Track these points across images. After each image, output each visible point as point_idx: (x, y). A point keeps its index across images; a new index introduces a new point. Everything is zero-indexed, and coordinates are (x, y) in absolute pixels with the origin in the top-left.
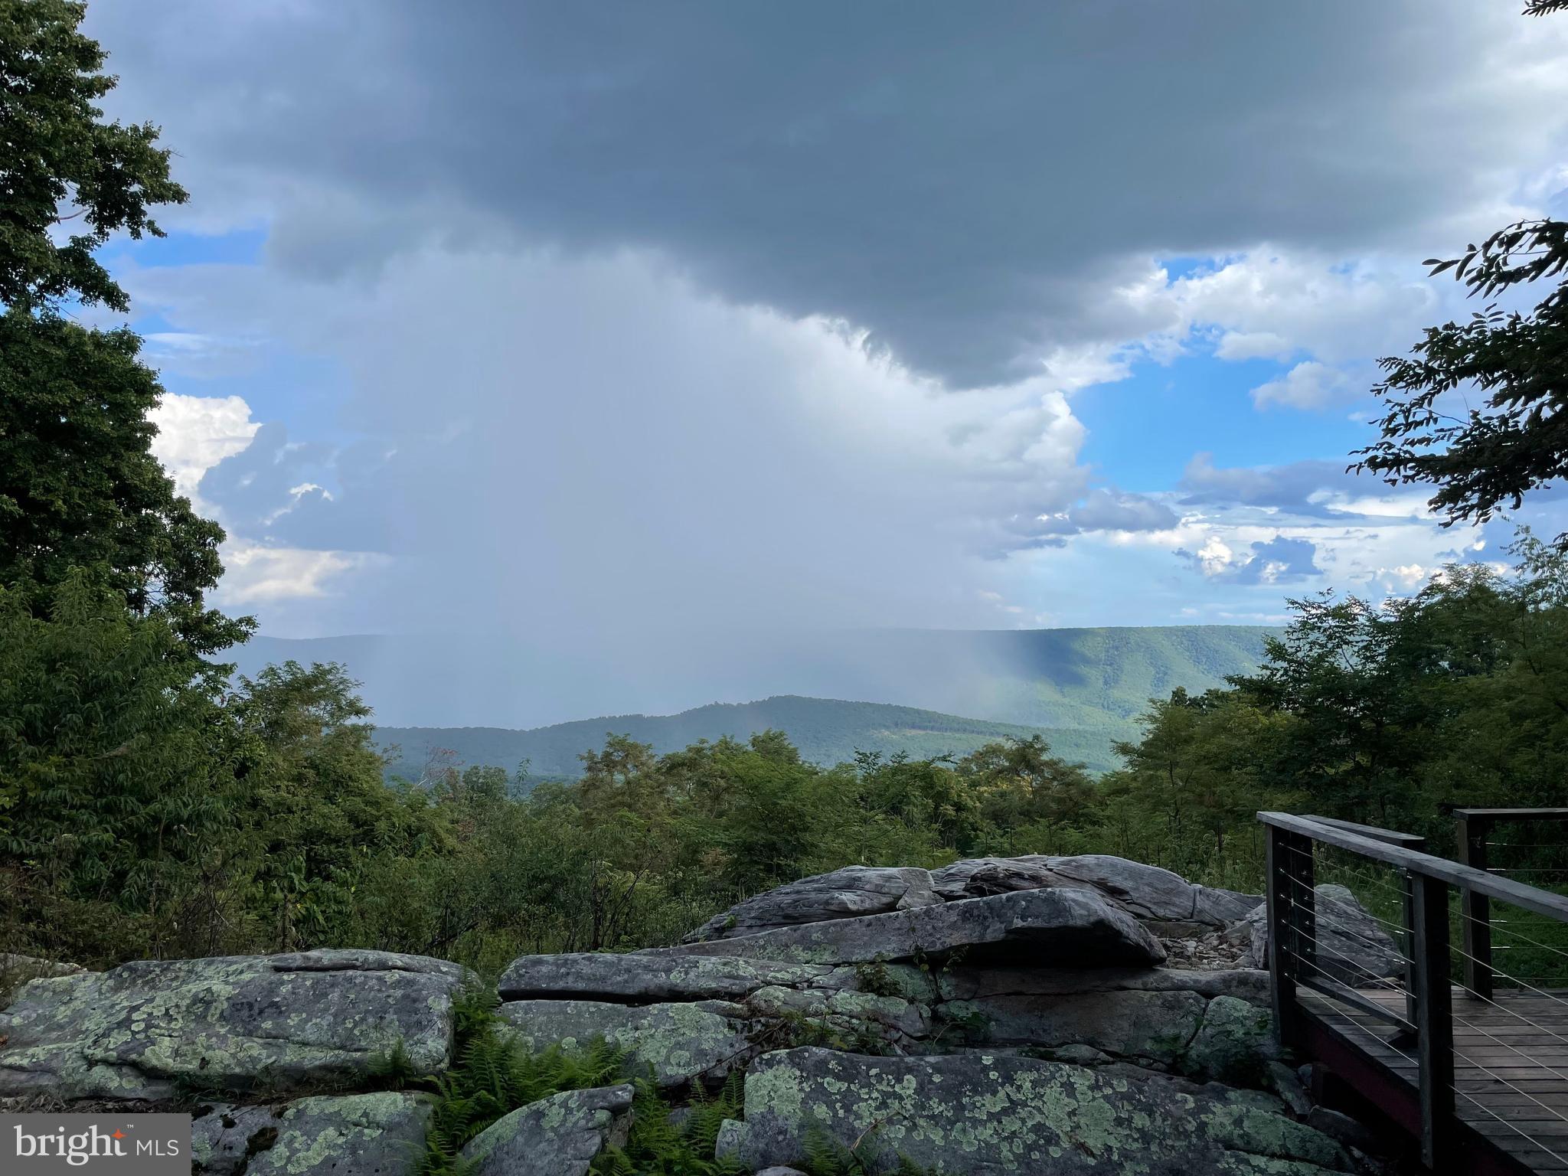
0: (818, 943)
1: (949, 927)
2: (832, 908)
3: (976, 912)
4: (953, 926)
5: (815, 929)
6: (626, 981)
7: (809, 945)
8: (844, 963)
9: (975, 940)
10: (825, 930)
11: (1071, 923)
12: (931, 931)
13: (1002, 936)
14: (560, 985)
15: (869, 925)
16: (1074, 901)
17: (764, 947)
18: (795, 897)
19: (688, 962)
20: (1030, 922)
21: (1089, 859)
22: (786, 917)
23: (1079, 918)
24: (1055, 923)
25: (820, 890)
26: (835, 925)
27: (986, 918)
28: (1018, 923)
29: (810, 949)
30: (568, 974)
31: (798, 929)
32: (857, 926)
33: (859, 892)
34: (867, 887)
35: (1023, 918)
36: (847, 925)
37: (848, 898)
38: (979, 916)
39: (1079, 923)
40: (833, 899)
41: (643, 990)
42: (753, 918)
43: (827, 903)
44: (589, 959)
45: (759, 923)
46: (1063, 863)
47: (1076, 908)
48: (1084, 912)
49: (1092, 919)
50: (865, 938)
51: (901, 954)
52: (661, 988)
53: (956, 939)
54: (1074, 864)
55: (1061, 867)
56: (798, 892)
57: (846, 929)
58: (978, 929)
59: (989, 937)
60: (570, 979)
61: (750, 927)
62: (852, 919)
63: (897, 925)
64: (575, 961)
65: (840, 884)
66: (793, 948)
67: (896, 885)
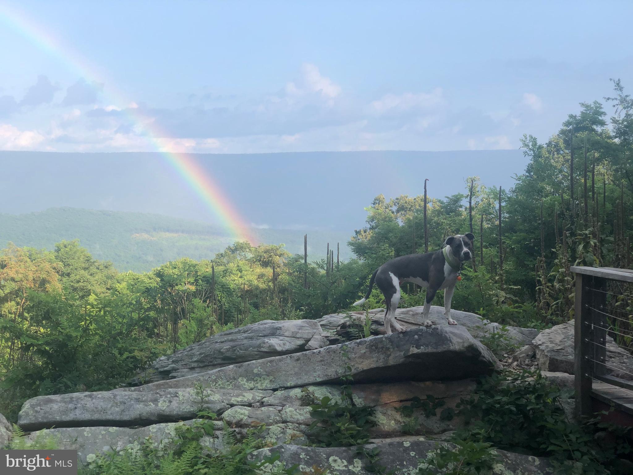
0: (259, 375)
1: (360, 357)
2: (264, 350)
3: (380, 346)
4: (363, 356)
5: (256, 365)
6: (123, 411)
7: (251, 377)
8: (281, 387)
9: (381, 364)
10: (263, 366)
11: (452, 348)
13: (402, 360)
14: (70, 417)
15: (298, 360)
16: (452, 333)
17: (215, 381)
18: (232, 344)
19: (170, 393)
20: (422, 349)
22: (225, 359)
23: (456, 345)
24: (440, 349)
25: (251, 338)
26: (271, 362)
27: (388, 349)
28: (414, 350)
29: (253, 379)
30: (76, 408)
31: (242, 366)
32: (288, 361)
33: (281, 338)
34: (286, 334)
35: (418, 347)
36: (280, 360)
37: (275, 342)
38: (382, 348)
39: (457, 348)
40: (264, 343)
41: (138, 416)
42: (195, 362)
43: (259, 346)
44: (90, 396)
45: (201, 365)
46: (403, 313)
47: (455, 338)
48: (460, 340)
49: (466, 345)
50: (296, 369)
51: (325, 378)
52: (152, 414)
53: (366, 365)
54: (411, 313)
55: (402, 316)
56: (232, 340)
57: (280, 364)
58: (382, 357)
59: (392, 362)
60: (78, 412)
61: (192, 369)
62: (284, 356)
63: (319, 358)
64: (78, 399)
65: (265, 333)
66: (239, 380)
67: (307, 331)
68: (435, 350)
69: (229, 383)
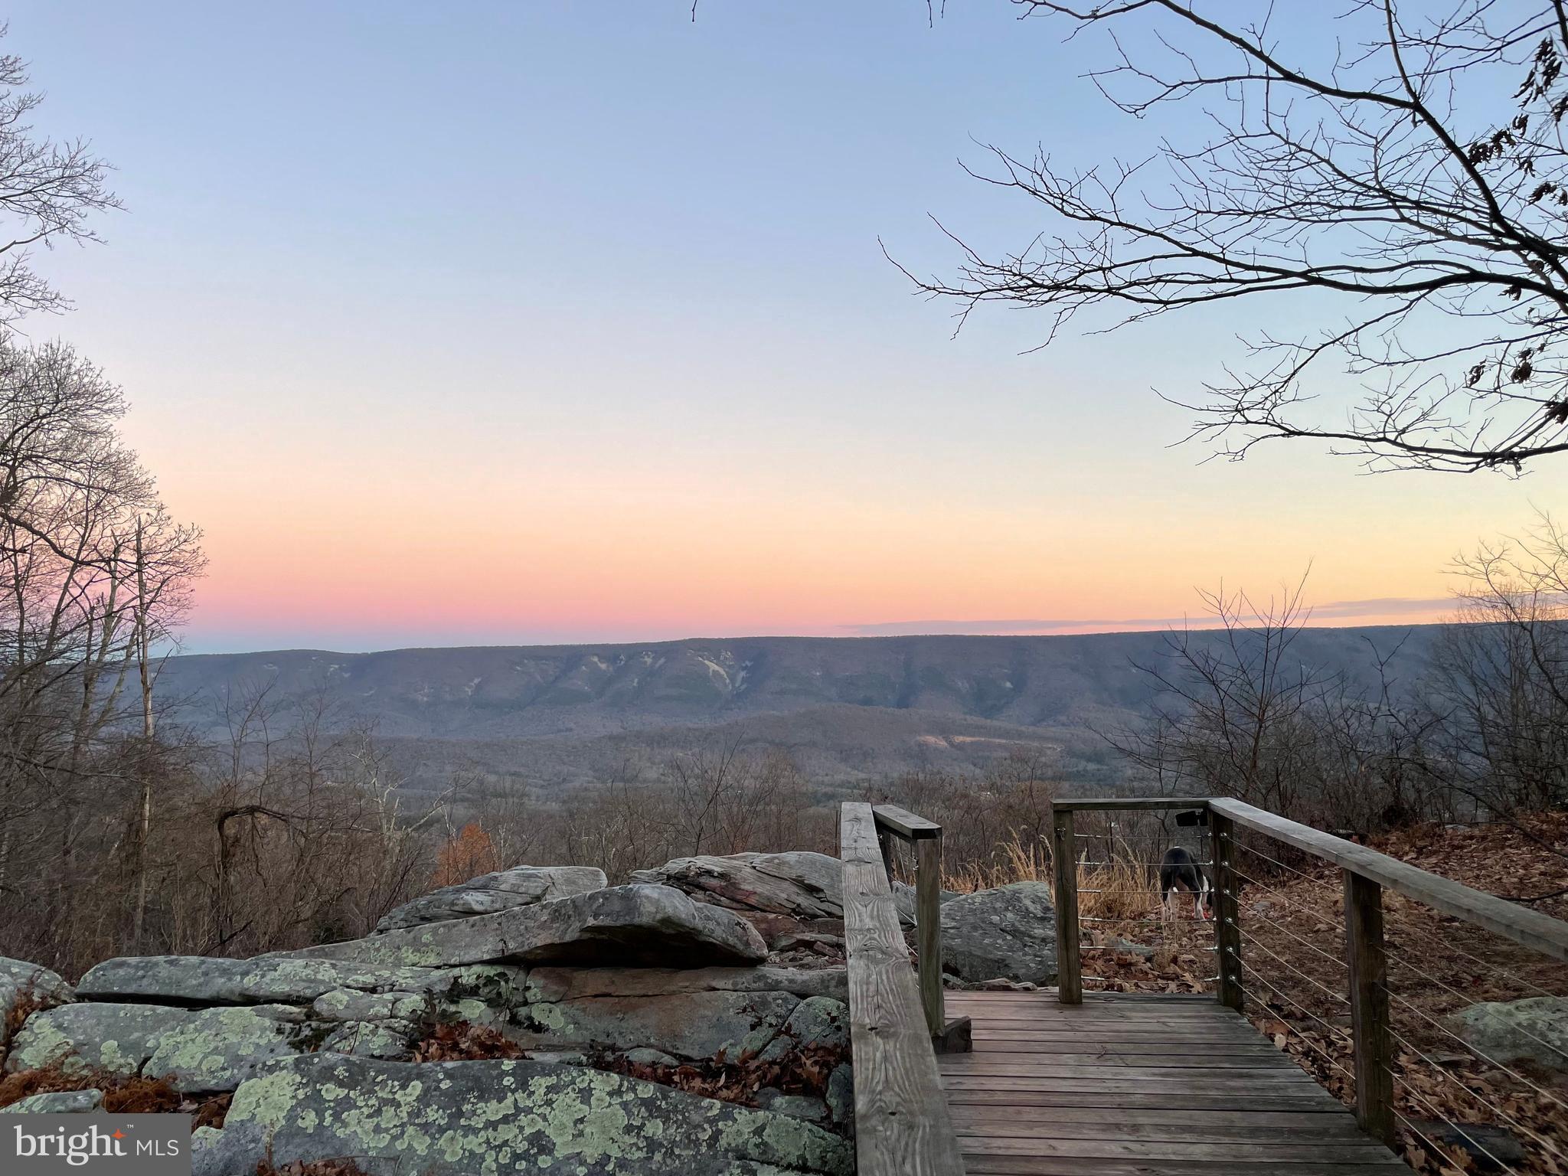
0: (426, 945)
1: (538, 927)
2: (456, 908)
4: (543, 926)
6: (200, 985)
8: (445, 965)
9: (557, 941)
10: (435, 932)
11: (637, 921)
12: (523, 931)
13: (577, 935)
14: (131, 989)
15: (473, 926)
16: (647, 898)
18: (432, 897)
20: (603, 921)
21: (791, 856)
23: (647, 915)
24: (621, 922)
25: (457, 891)
26: (444, 926)
27: (569, 917)
28: (591, 922)
29: (419, 951)
30: (144, 977)
31: (412, 930)
32: (465, 926)
33: (492, 892)
34: (502, 887)
35: (596, 916)
39: (645, 920)
41: (215, 994)
43: (453, 904)
44: (171, 963)
50: (468, 939)
51: (493, 955)
52: (232, 992)
53: (542, 939)
58: (562, 928)
60: (145, 982)
62: (465, 920)
64: (156, 964)
66: (403, 950)
67: (536, 884)
68: (612, 924)
69: (390, 953)
